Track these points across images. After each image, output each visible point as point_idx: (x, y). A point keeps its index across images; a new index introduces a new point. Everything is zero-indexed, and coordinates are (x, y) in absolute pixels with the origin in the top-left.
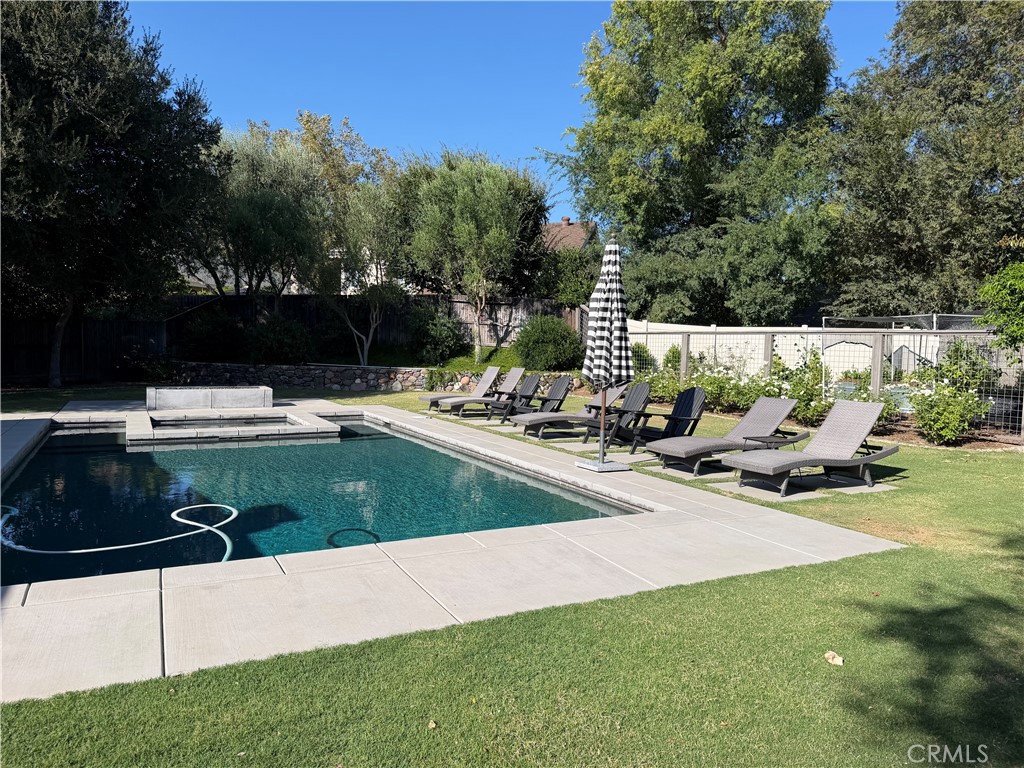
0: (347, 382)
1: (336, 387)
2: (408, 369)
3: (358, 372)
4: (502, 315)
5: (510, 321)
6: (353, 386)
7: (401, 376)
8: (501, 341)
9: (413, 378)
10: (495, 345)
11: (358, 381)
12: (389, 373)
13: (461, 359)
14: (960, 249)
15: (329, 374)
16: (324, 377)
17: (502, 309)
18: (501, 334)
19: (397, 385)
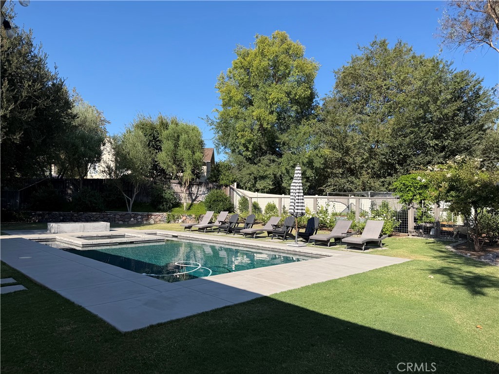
0: (127, 220)
1: (121, 222)
2: (157, 213)
3: (133, 215)
4: (194, 189)
5: (198, 192)
6: (130, 222)
7: (154, 217)
8: (193, 200)
9: (160, 217)
10: (191, 202)
11: (132, 219)
12: (148, 215)
13: (177, 208)
14: (367, 168)
15: (117, 217)
16: (115, 218)
17: (194, 186)
18: (194, 198)
19: (152, 221)
